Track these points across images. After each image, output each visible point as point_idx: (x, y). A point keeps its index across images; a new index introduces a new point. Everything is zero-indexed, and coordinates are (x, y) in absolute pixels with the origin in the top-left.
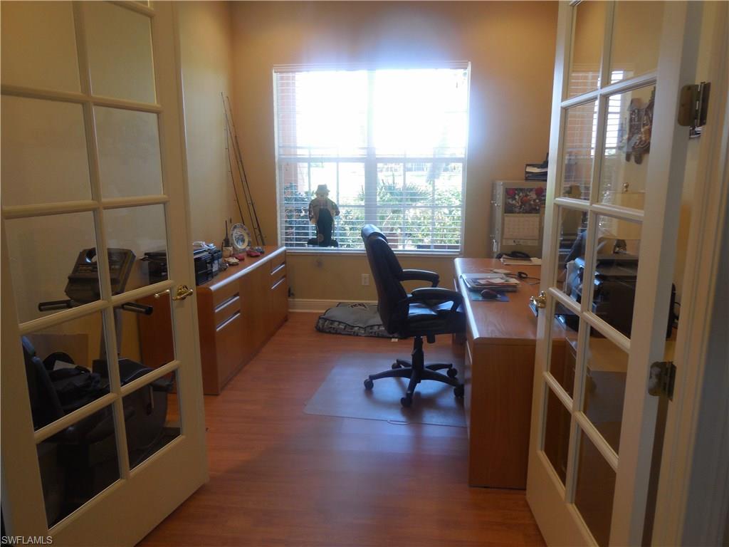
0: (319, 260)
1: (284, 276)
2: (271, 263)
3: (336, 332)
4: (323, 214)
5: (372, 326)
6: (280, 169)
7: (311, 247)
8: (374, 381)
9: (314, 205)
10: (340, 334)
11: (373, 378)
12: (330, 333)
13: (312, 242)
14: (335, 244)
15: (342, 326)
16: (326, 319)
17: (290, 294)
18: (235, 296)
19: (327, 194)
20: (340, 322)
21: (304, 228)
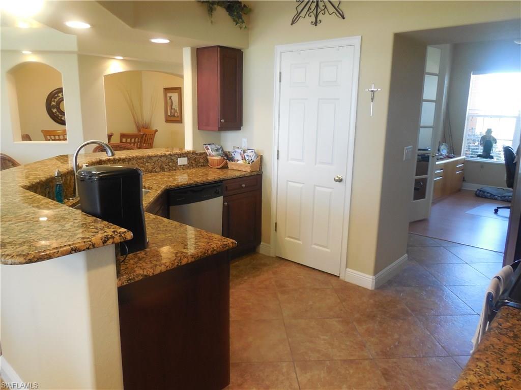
0: (482, 165)
1: (462, 170)
2: (457, 162)
3: (486, 197)
4: (488, 143)
5: (505, 196)
6: (468, 120)
7: (479, 158)
8: (499, 209)
9: (483, 138)
10: (487, 198)
11: (498, 208)
12: (482, 197)
13: (479, 156)
14: (492, 157)
15: (489, 195)
16: (481, 191)
17: (464, 180)
18: (441, 170)
19: (491, 133)
20: (488, 193)
21: (477, 149)
